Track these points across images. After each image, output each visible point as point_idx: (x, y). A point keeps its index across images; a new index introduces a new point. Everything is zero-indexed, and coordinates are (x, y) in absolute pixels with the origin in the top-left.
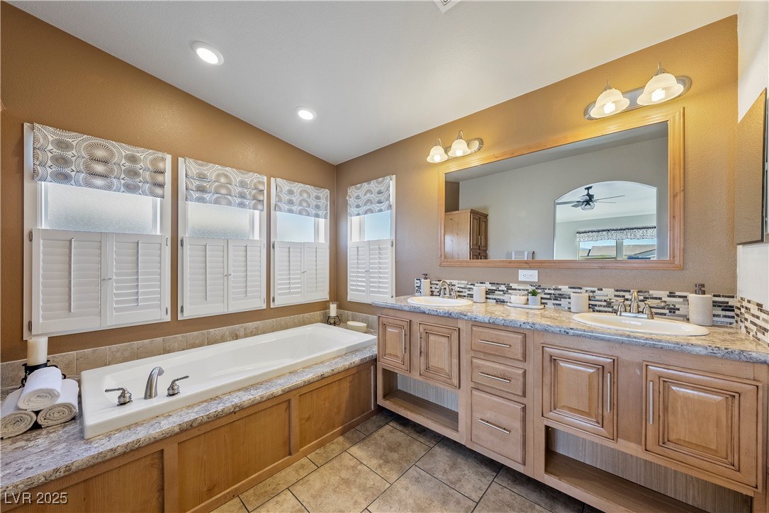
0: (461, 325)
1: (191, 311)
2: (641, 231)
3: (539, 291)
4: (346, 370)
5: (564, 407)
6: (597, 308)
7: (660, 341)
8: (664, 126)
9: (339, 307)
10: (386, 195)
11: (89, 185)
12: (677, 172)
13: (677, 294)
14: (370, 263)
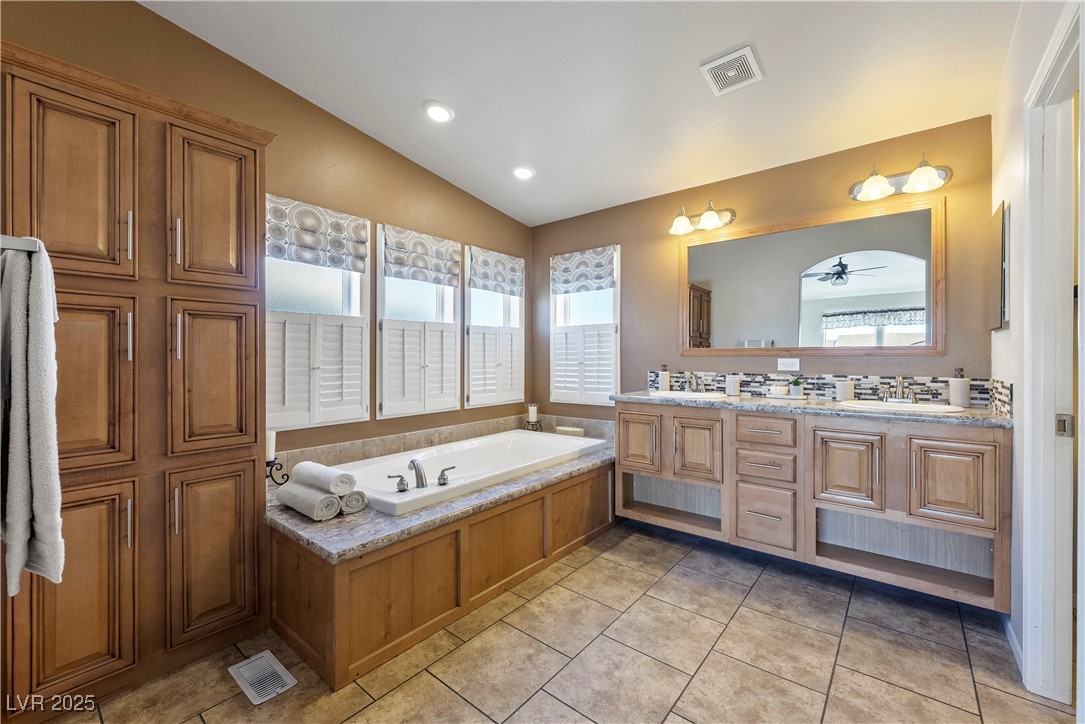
0: (724, 415)
1: (391, 409)
2: (908, 314)
3: (801, 381)
4: (590, 472)
5: (835, 487)
6: (862, 397)
7: (921, 416)
8: (927, 213)
9: (540, 411)
10: (607, 268)
11: (301, 259)
12: (939, 259)
13: (940, 379)
14: (585, 354)
